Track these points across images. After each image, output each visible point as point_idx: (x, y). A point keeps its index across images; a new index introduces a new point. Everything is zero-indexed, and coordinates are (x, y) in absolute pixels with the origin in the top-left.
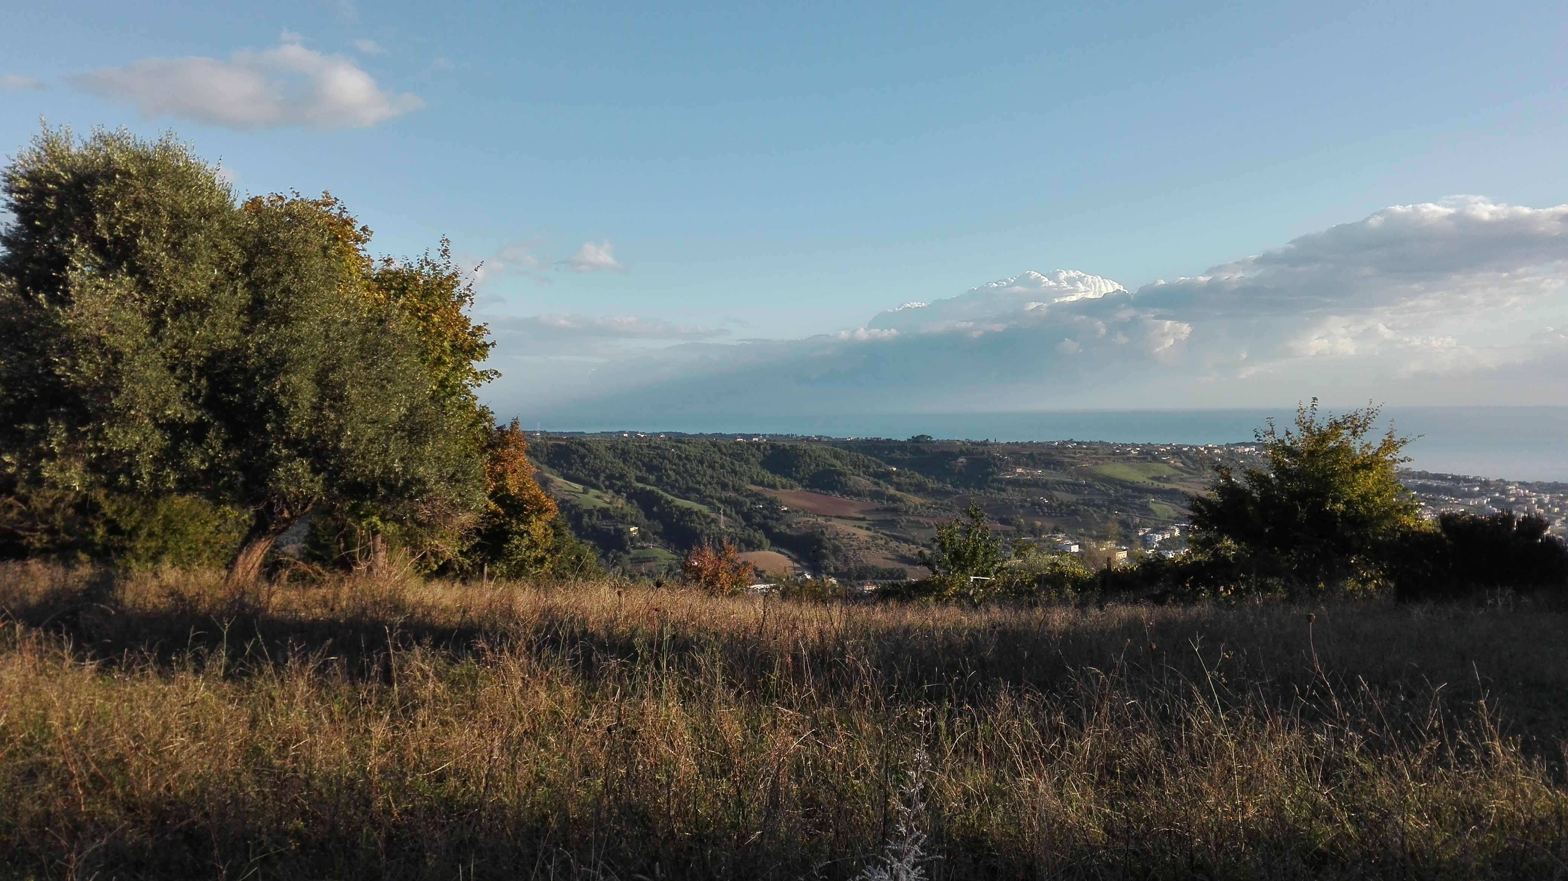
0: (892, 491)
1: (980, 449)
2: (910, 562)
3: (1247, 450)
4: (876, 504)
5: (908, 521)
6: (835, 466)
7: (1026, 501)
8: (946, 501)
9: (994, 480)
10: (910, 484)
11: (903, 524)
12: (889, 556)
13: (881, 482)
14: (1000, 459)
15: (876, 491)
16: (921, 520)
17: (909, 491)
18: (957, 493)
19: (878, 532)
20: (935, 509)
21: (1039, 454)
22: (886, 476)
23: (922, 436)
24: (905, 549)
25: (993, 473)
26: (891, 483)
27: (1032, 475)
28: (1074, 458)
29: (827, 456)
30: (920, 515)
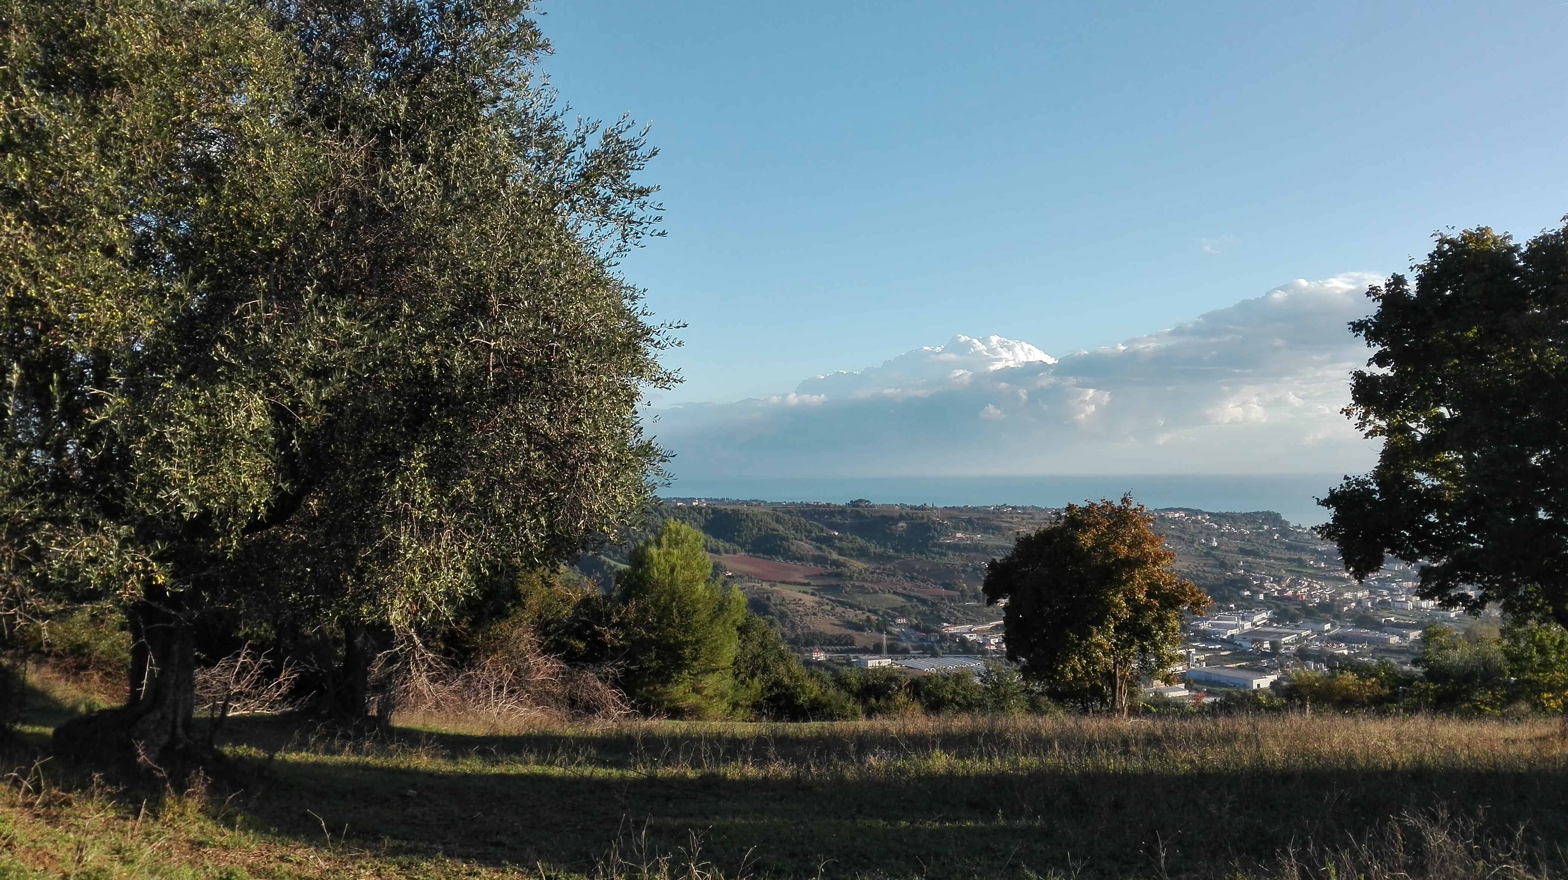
0: (835, 556)
1: (920, 513)
2: (859, 628)
3: (1177, 515)
4: (820, 569)
5: (853, 586)
6: (777, 530)
7: (967, 566)
8: (888, 566)
9: (935, 545)
10: (853, 549)
11: (847, 589)
12: (836, 622)
13: (824, 546)
14: (939, 524)
15: (819, 556)
16: (866, 585)
17: (851, 556)
18: (899, 558)
19: (823, 598)
20: (880, 574)
21: (978, 519)
22: (828, 541)
23: (861, 501)
24: (851, 614)
25: (933, 537)
26: (833, 547)
27: (972, 539)
28: (1011, 523)
29: (769, 520)
30: (864, 580)
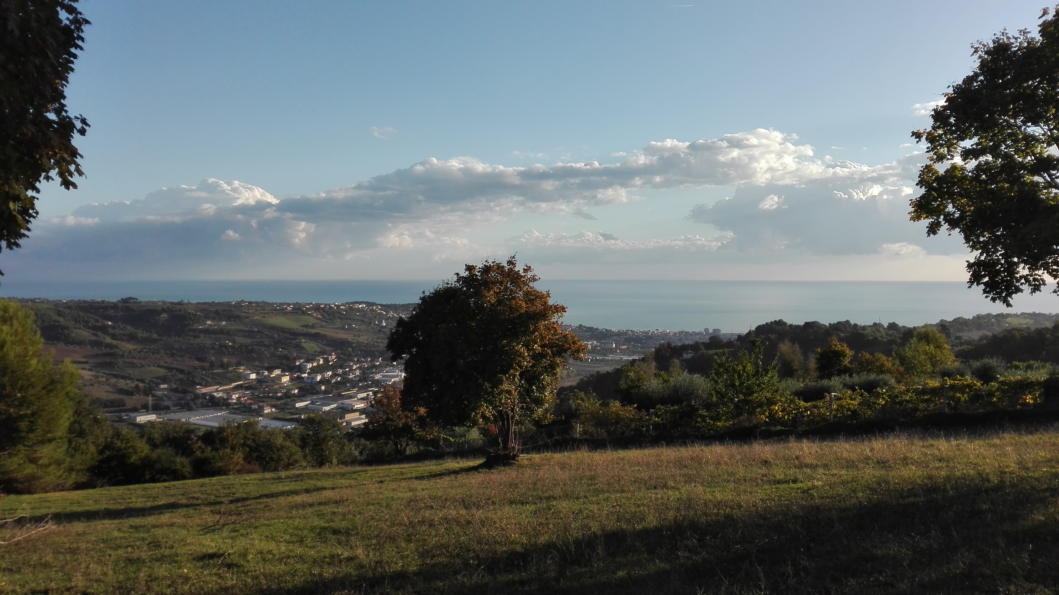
0: (108, 340)
1: (178, 307)
2: (129, 393)
3: (360, 306)
4: (96, 350)
5: (124, 362)
6: (58, 322)
7: (215, 344)
8: (153, 347)
9: (190, 330)
10: (124, 335)
11: (120, 365)
12: (110, 390)
13: (99, 333)
14: (193, 315)
15: (95, 341)
16: (135, 361)
17: (122, 340)
18: (161, 340)
19: (98, 372)
20: (146, 352)
21: (223, 311)
22: (104, 329)
23: (130, 298)
24: (122, 384)
25: (189, 325)
26: (109, 334)
27: (219, 325)
28: (248, 313)
29: (52, 314)
30: (133, 357)
